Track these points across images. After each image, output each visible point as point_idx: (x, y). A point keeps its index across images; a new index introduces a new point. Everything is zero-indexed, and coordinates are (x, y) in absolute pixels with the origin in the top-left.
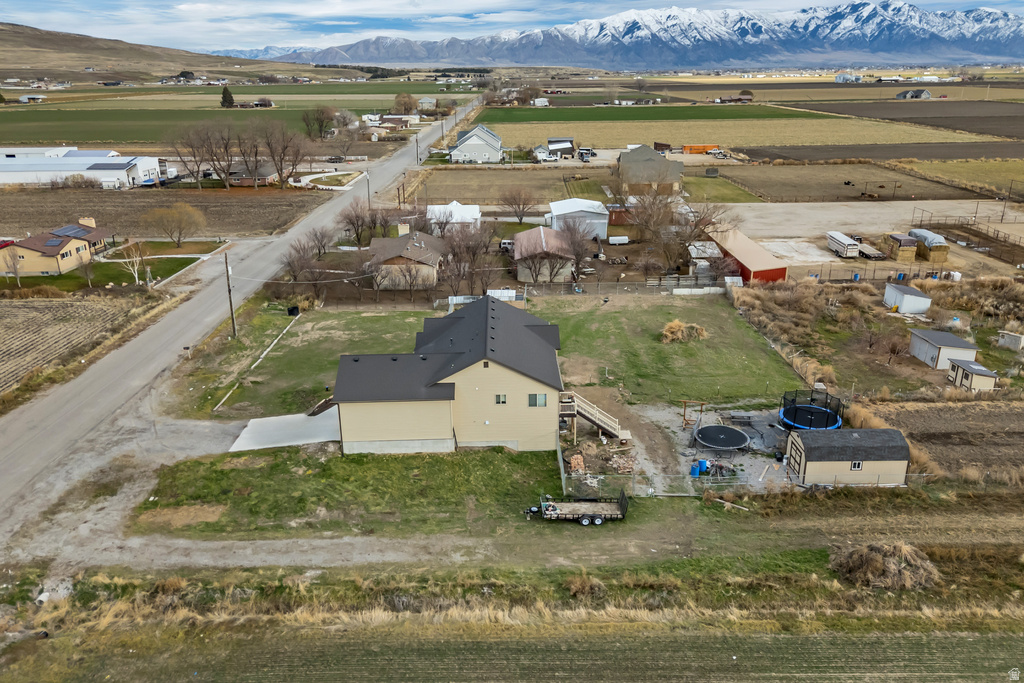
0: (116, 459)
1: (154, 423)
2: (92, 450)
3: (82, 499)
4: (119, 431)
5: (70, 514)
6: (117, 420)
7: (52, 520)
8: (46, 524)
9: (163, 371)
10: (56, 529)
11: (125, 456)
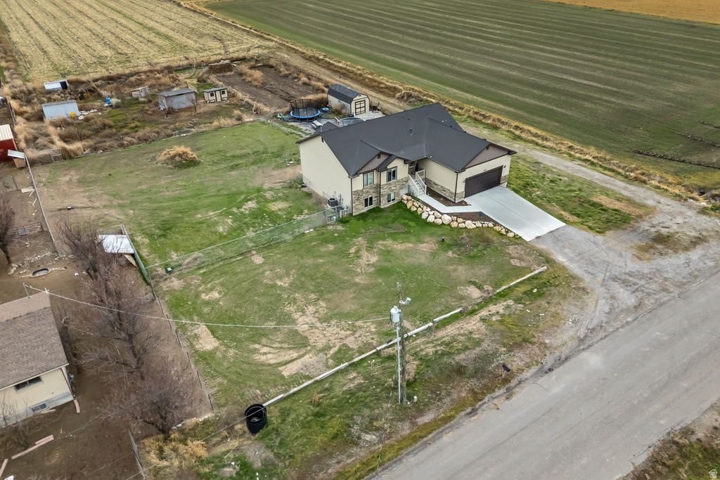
0: (649, 259)
1: (604, 284)
2: (666, 279)
3: (679, 240)
4: (637, 290)
5: (688, 233)
6: (635, 307)
7: (700, 234)
8: (704, 233)
9: (550, 370)
10: (698, 228)
11: (640, 259)
